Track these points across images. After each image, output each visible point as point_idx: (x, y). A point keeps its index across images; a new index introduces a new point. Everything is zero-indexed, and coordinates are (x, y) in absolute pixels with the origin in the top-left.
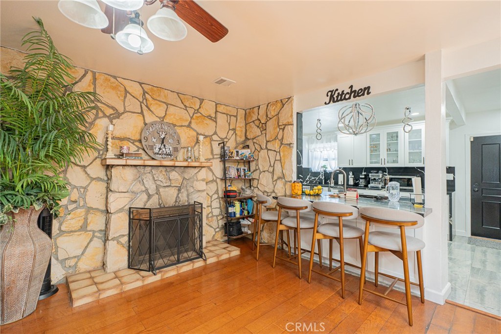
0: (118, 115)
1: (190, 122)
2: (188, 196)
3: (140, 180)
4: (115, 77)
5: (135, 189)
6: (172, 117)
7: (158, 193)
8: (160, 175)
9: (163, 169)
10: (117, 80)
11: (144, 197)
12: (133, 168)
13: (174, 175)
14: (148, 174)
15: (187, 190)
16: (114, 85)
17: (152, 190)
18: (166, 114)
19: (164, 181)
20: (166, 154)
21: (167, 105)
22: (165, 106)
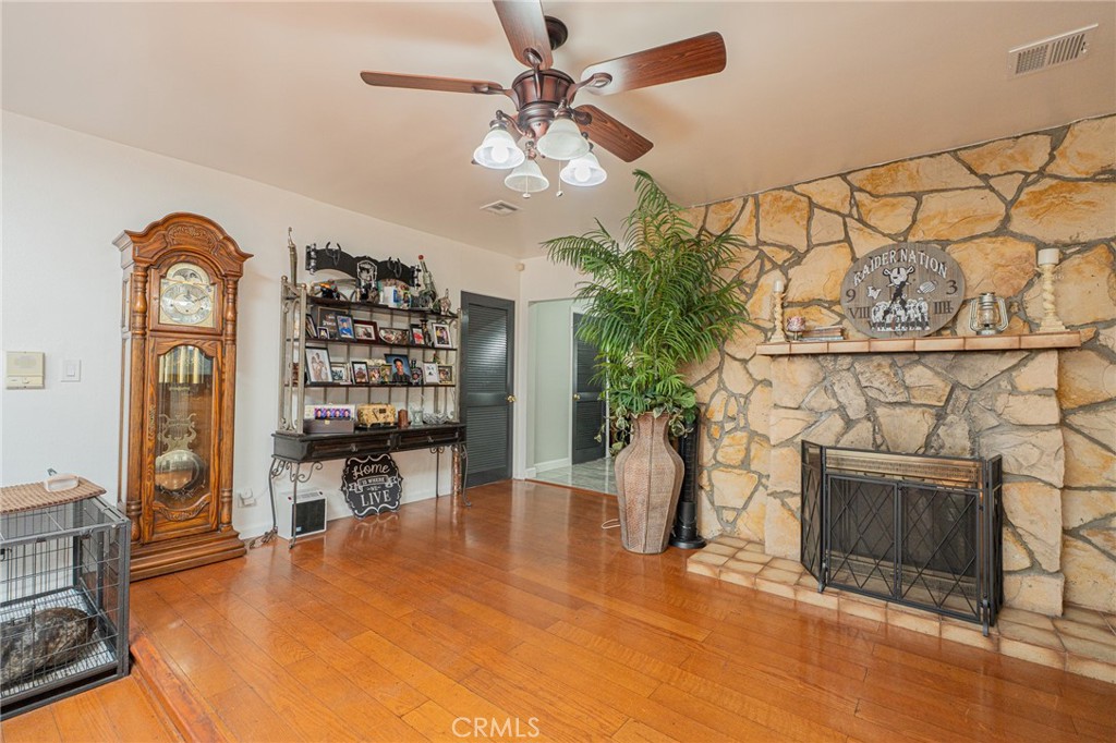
0: (798, 258)
1: (1007, 218)
2: (974, 436)
3: (824, 384)
4: (790, 188)
5: (814, 404)
6: (936, 221)
7: (871, 416)
8: (877, 377)
9: (886, 361)
10: (794, 192)
11: (837, 423)
12: (811, 360)
13: (918, 375)
14: (845, 374)
15: (971, 420)
16: (790, 203)
17: (856, 405)
18: (914, 221)
19: (889, 390)
20: (907, 324)
21: (918, 197)
22: (912, 202)
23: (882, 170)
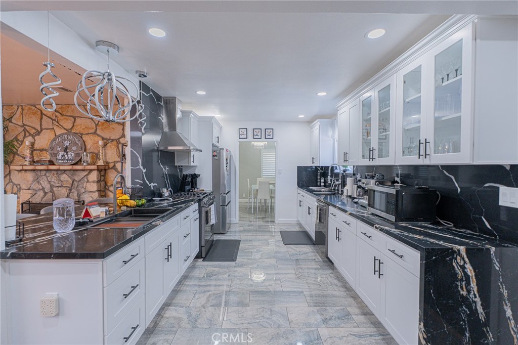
0: (38, 133)
1: (96, 130)
2: (79, 195)
3: (37, 180)
4: (34, 106)
5: (34, 188)
6: (79, 127)
7: (52, 191)
8: (53, 179)
9: (55, 173)
10: (36, 107)
11: (41, 194)
12: (33, 172)
13: (64, 177)
14: (44, 177)
15: (78, 191)
16: (34, 111)
17: (47, 187)
18: (73, 126)
19: (56, 182)
20: (67, 160)
21: (75, 118)
22: (73, 119)
23: (64, 106)
